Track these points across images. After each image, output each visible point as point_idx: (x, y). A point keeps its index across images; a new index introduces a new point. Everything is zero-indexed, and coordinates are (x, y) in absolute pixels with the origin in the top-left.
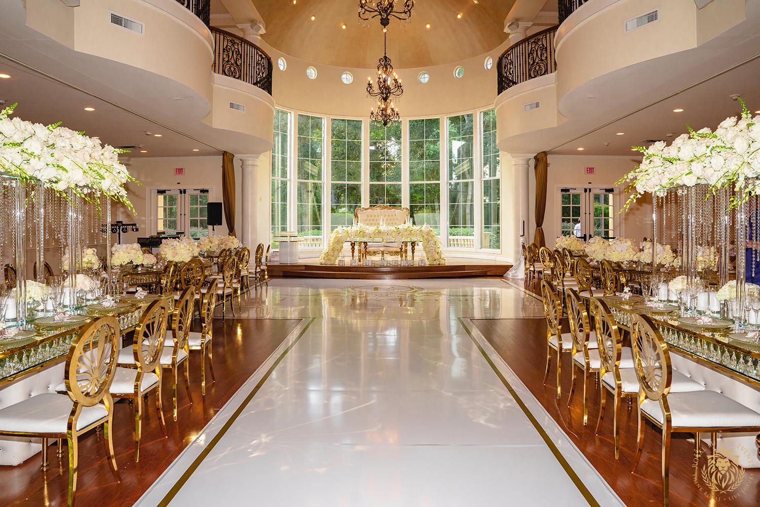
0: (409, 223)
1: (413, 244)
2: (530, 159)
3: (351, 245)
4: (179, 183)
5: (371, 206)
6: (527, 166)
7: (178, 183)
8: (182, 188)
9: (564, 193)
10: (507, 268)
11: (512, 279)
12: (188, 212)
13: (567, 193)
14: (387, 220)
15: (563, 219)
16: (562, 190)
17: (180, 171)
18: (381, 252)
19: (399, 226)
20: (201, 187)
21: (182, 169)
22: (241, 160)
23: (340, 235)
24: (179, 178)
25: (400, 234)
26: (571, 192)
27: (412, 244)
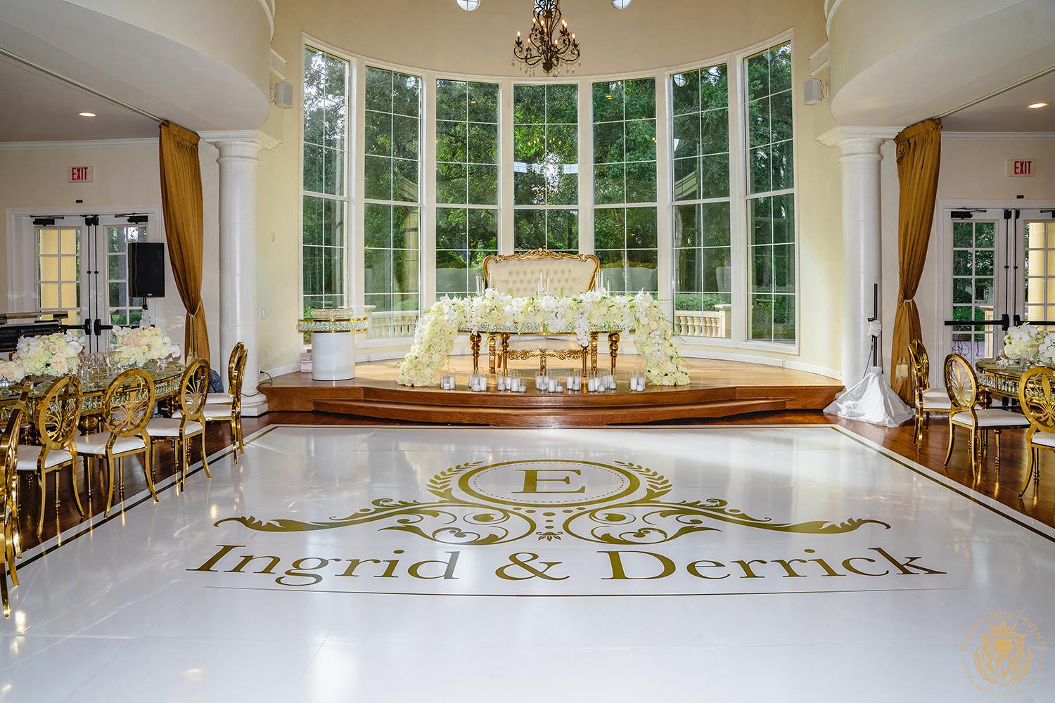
0: (604, 289)
1: (614, 337)
2: (884, 141)
3: (472, 338)
4: (81, 201)
5: (516, 252)
6: (877, 156)
7: (78, 201)
8: (90, 212)
9: (959, 220)
10: (832, 393)
11: (847, 420)
12: (104, 267)
13: (966, 221)
14: (552, 281)
15: (955, 280)
16: (954, 214)
17: (79, 174)
18: (538, 352)
19: (582, 297)
20: (129, 210)
21: (86, 168)
22: (216, 144)
23: (446, 317)
24: (81, 188)
25: (586, 315)
26: (977, 217)
27: (610, 336)
